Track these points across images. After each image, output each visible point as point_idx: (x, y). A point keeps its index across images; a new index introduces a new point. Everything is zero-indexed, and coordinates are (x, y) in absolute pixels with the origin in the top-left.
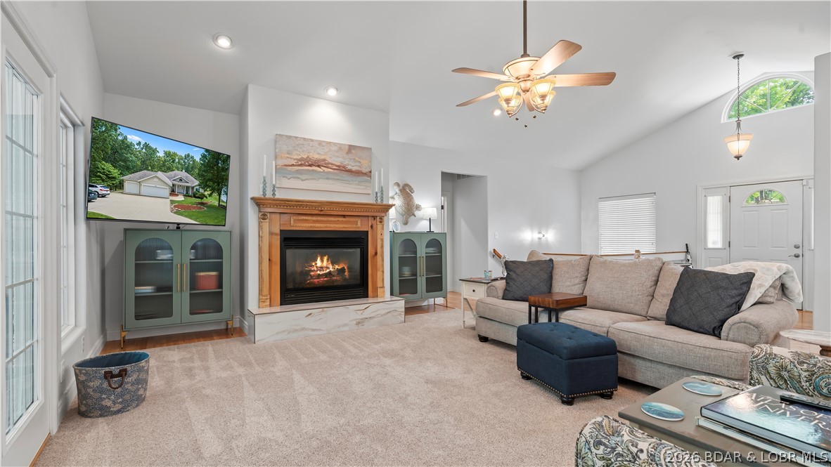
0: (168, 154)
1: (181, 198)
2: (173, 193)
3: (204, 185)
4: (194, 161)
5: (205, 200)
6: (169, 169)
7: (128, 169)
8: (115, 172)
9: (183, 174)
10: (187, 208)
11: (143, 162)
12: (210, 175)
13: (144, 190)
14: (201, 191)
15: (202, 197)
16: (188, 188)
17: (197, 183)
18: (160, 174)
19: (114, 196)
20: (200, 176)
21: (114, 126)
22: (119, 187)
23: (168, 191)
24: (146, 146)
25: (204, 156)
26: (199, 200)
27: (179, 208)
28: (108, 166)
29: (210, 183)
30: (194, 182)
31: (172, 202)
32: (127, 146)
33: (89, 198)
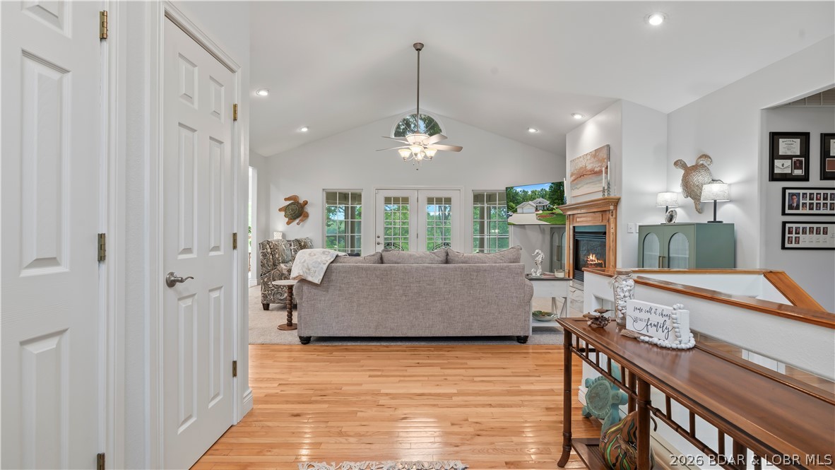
0: (532, 192)
1: (541, 212)
2: (537, 210)
3: (553, 203)
4: (546, 191)
5: (554, 211)
6: (534, 199)
7: (518, 203)
8: (514, 205)
9: (541, 199)
10: (545, 216)
11: (523, 199)
12: (556, 197)
13: (525, 211)
14: (551, 206)
15: (552, 209)
16: (544, 206)
17: (549, 202)
18: (530, 202)
19: (515, 215)
20: (550, 198)
21: (512, 188)
22: (515, 211)
23: (534, 210)
24: (524, 191)
25: (551, 187)
26: (550, 212)
27: (540, 217)
28: (512, 204)
29: (556, 201)
30: (547, 202)
31: (537, 214)
32: (517, 194)
33: (509, 216)
